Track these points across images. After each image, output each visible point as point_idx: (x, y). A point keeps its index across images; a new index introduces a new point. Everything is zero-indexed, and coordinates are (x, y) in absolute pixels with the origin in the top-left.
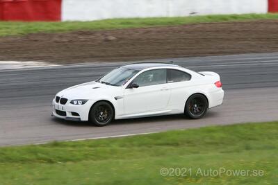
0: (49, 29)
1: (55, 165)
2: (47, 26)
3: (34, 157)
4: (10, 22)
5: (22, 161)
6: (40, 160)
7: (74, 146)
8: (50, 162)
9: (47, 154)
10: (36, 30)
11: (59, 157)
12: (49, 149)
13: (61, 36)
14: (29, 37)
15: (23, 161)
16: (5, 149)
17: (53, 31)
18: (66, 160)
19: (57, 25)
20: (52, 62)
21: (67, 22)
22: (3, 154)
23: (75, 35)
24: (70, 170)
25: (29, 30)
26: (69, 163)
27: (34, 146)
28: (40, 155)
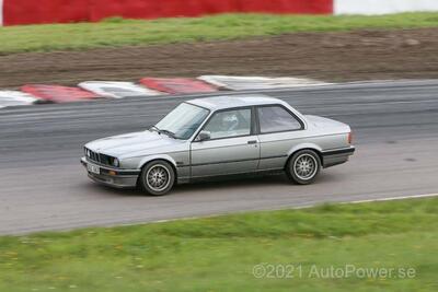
0: (314, 26)
1: (324, 241)
2: (312, 23)
3: (292, 228)
4: (251, 15)
5: (271, 234)
6: (303, 233)
7: (355, 211)
8: (318, 236)
9: (314, 223)
10: (294, 28)
11: (330, 229)
13: (333, 39)
14: (283, 39)
15: (275, 235)
16: (246, 217)
17: (321, 29)
18: (343, 234)
19: (328, 21)
20: (321, 79)
21: (343, 16)
22: (241, 223)
23: (356, 37)
24: (348, 249)
25: (282, 29)
26: (347, 238)
27: (293, 211)
28: (303, 226)
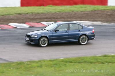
0: (103, 9)
2: (102, 8)
3: (96, 61)
4: (87, 5)
5: (91, 62)
6: (99, 62)
7: (112, 57)
8: (103, 63)
9: (101, 60)
10: (97, 9)
11: (106, 61)
12: (103, 58)
13: (108, 12)
14: (94, 12)
15: (91, 63)
16: (84, 58)
17: (104, 9)
18: (109, 63)
19: (106, 7)
20: (104, 22)
21: (110, 6)
22: (83, 60)
23: (113, 12)
24: (110, 67)
25: (95, 9)
26: (110, 64)
27: (96, 56)
28: (99, 60)
